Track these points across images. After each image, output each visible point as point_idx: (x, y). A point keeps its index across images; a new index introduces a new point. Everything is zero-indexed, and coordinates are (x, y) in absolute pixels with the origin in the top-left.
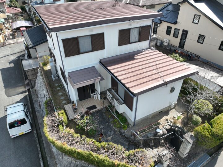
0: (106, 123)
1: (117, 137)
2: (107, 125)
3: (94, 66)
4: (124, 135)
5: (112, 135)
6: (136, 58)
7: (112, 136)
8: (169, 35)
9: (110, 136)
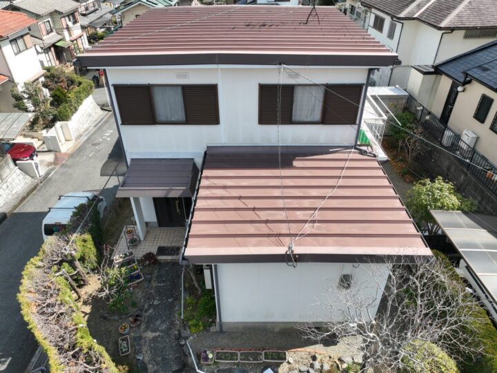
0: (172, 296)
1: (167, 340)
2: (170, 303)
3: (193, 159)
4: (183, 343)
5: (162, 331)
6: (295, 163)
7: (157, 334)
8: (482, 121)
9: (154, 331)
